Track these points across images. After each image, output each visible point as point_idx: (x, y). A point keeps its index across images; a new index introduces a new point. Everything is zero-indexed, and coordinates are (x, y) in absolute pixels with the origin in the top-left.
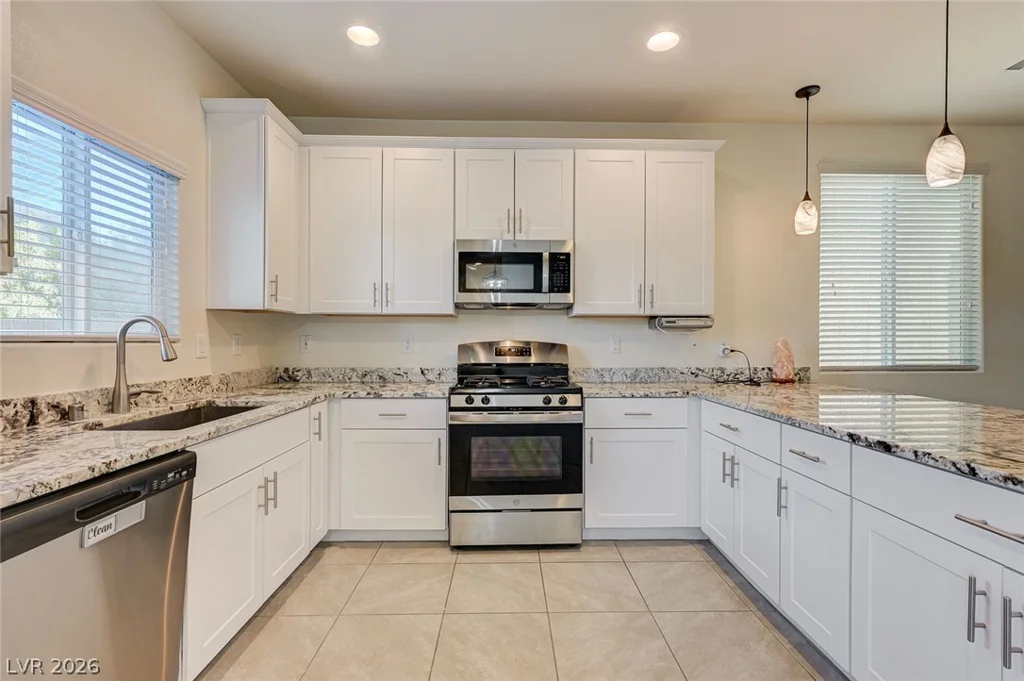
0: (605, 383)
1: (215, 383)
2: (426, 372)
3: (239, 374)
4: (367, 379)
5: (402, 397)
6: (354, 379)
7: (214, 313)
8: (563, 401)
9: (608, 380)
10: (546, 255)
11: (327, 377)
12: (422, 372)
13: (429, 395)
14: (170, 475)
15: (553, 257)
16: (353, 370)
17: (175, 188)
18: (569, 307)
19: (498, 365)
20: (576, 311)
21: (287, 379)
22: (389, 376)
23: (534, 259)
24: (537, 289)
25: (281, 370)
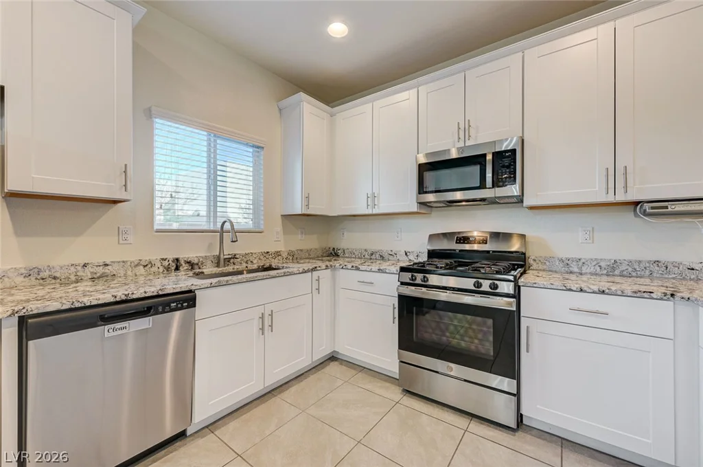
0: (571, 272)
1: (285, 255)
2: (408, 254)
3: (301, 250)
4: (373, 257)
5: (371, 271)
6: (366, 256)
7: (285, 217)
8: (495, 287)
9: (576, 270)
10: (489, 157)
11: (353, 255)
12: (406, 254)
13: (387, 271)
14: (172, 305)
15: (498, 155)
16: (366, 250)
17: (262, 153)
18: (520, 200)
19: (461, 251)
20: (527, 202)
21: (334, 254)
22: (386, 255)
23: (479, 160)
24: (482, 186)
25: (331, 249)
